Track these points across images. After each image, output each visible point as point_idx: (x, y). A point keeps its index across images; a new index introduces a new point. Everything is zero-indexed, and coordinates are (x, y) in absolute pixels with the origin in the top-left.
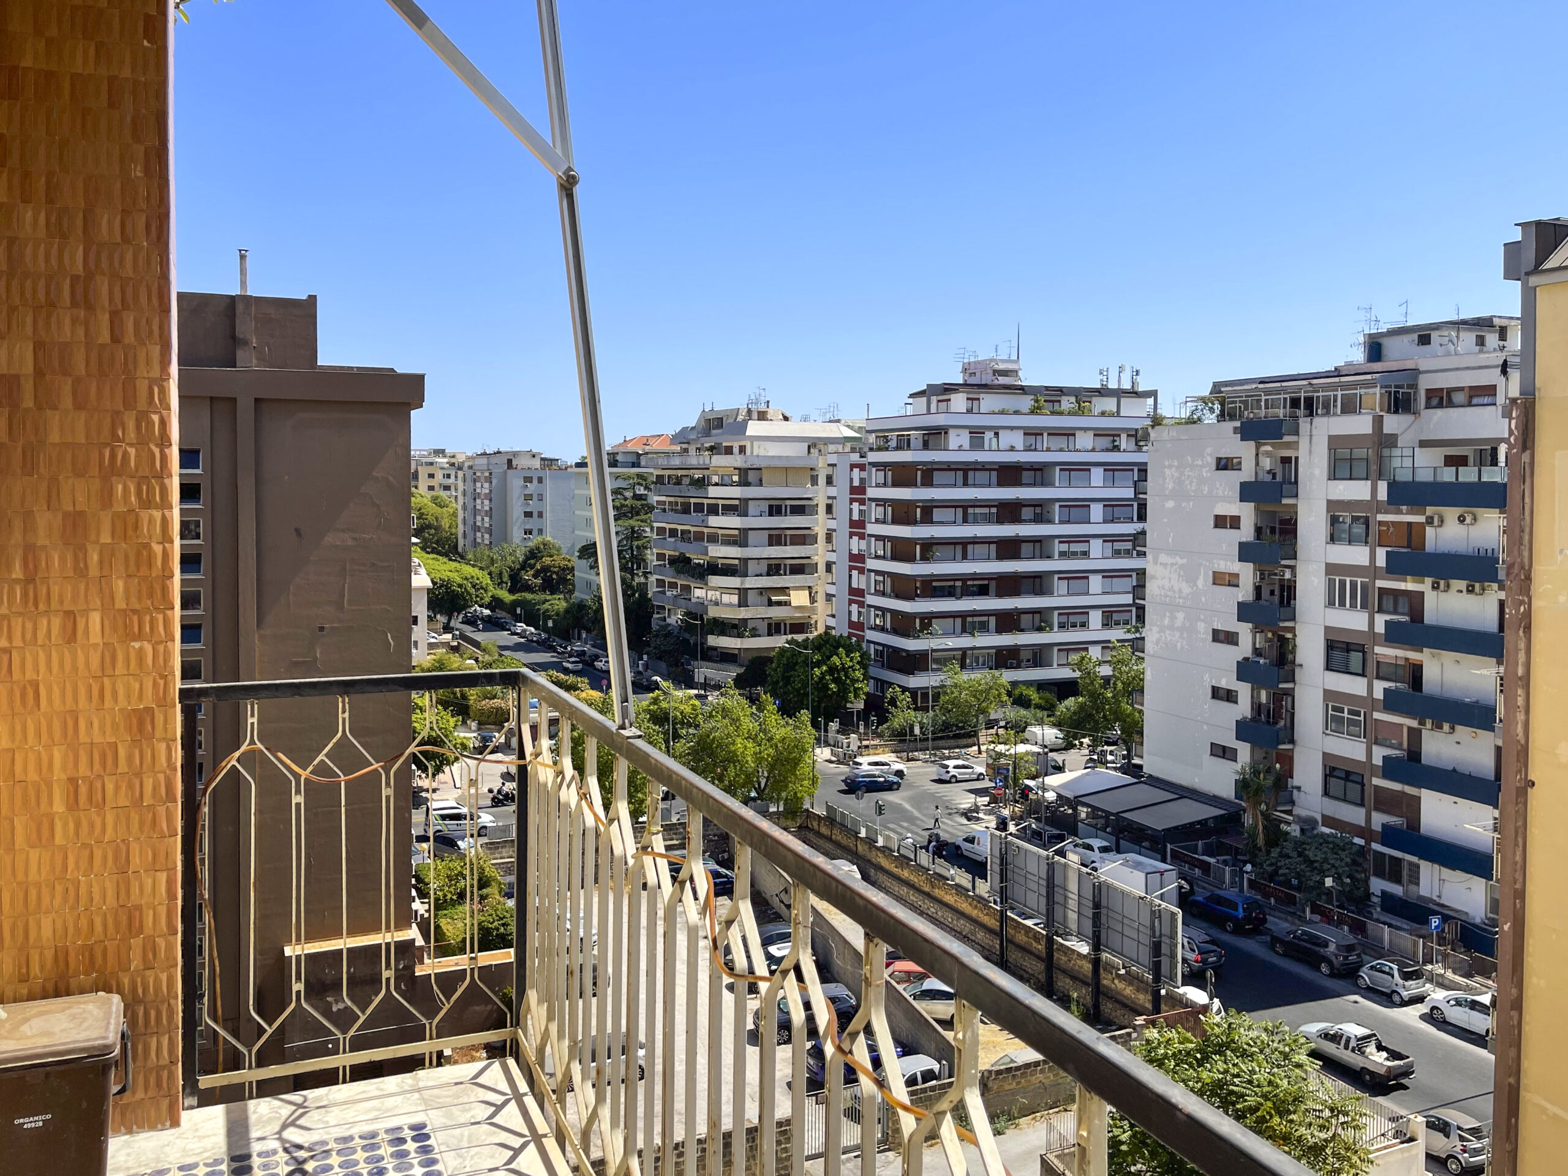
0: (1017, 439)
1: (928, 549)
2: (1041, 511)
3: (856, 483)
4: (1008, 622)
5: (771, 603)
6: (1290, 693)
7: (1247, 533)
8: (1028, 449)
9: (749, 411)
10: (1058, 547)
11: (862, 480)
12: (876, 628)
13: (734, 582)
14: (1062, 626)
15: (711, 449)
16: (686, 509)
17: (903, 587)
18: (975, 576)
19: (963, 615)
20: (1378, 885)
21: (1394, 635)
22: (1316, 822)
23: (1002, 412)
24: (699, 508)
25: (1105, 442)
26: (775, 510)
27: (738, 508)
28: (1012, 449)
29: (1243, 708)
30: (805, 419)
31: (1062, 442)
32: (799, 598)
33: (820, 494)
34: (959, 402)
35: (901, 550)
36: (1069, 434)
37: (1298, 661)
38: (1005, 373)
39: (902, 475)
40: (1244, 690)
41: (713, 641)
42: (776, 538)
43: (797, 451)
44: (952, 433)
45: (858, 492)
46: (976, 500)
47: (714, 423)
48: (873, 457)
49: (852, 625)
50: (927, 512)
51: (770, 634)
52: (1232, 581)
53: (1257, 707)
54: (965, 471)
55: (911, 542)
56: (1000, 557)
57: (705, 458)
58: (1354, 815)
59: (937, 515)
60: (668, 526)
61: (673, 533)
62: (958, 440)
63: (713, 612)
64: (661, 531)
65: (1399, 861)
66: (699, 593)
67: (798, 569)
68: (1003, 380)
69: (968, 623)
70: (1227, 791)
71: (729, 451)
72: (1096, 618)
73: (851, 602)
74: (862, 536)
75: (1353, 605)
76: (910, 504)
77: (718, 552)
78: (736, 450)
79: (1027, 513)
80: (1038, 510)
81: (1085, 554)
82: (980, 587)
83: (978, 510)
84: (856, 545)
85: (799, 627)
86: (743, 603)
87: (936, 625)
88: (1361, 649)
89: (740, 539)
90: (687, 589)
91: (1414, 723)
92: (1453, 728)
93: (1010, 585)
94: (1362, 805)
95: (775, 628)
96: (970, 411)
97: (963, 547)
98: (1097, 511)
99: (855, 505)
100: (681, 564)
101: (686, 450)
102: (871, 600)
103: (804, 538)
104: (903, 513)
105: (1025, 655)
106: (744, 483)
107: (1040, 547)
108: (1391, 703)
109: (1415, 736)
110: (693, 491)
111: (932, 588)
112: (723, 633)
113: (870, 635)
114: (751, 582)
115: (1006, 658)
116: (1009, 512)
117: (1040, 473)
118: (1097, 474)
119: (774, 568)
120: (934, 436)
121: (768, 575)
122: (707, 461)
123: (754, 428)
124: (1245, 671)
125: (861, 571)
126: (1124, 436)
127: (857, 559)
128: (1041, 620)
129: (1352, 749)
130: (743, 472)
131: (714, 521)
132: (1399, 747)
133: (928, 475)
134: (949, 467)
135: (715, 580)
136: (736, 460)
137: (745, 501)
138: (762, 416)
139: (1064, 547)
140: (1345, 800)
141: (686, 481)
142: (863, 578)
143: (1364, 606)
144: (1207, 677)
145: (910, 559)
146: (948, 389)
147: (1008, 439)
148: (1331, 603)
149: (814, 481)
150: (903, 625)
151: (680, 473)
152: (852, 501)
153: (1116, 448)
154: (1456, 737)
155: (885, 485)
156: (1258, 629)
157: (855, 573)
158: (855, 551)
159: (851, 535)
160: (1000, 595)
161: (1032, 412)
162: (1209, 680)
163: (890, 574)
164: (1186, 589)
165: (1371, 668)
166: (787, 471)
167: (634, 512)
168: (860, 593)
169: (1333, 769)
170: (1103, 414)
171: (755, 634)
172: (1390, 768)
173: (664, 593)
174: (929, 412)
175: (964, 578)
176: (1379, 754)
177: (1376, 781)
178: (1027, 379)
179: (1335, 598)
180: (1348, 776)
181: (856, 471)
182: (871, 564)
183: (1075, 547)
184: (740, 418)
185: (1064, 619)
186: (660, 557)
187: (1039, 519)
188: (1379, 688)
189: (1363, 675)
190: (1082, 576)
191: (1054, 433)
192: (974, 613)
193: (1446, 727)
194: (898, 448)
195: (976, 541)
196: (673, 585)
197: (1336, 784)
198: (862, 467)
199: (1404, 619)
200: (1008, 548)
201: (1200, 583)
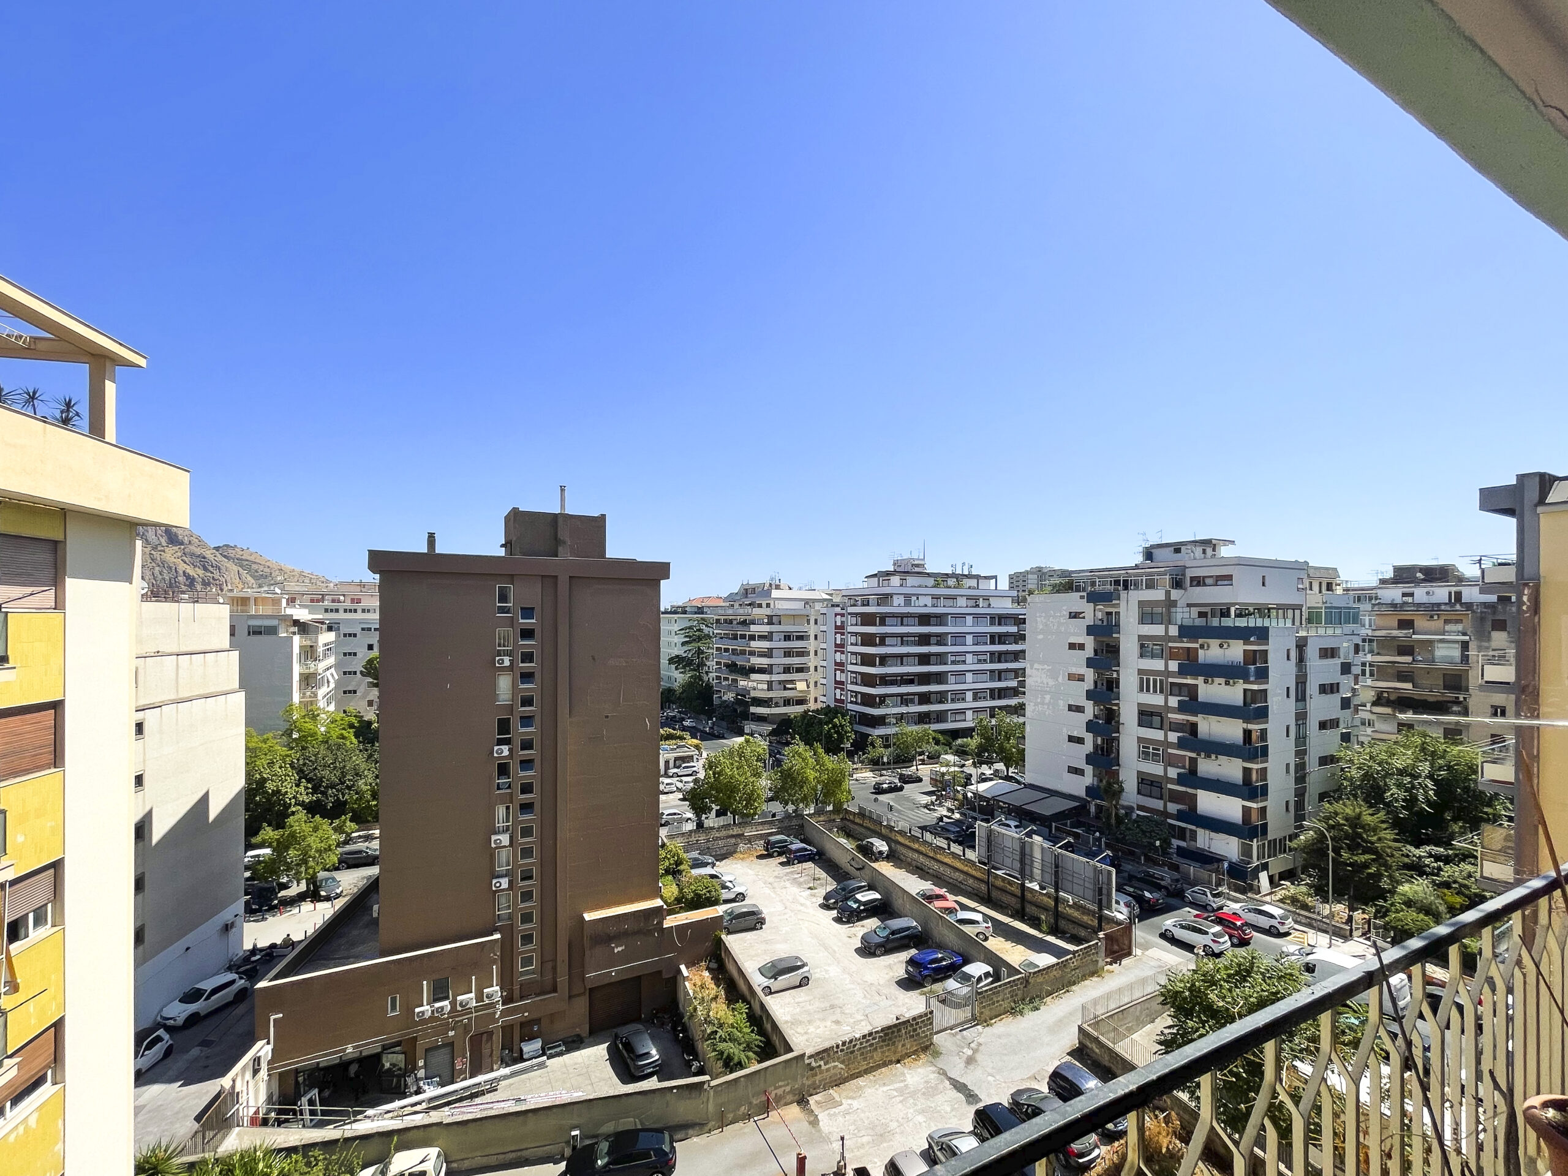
0: (928, 601)
1: (884, 660)
2: (941, 639)
3: (839, 624)
4: (925, 698)
5: (785, 689)
6: (1117, 739)
7: (1089, 652)
8: (933, 606)
9: (770, 585)
10: (950, 658)
11: (842, 622)
12: (851, 702)
13: (766, 677)
14: (952, 700)
15: (750, 605)
16: (735, 637)
17: (868, 680)
18: (908, 674)
19: (901, 695)
20: (1176, 842)
21: (1182, 708)
22: (1133, 808)
23: (920, 586)
24: (743, 637)
25: (972, 603)
26: (787, 638)
27: (768, 637)
28: (926, 606)
29: (1088, 747)
30: (800, 589)
31: (950, 602)
32: (801, 686)
33: (812, 630)
34: (895, 580)
35: (867, 660)
36: (954, 598)
37: (1121, 721)
38: (917, 566)
39: (867, 619)
40: (1089, 738)
41: (753, 709)
42: (788, 653)
43: (800, 605)
44: (895, 597)
45: (840, 629)
46: (908, 633)
47: (748, 591)
48: (851, 610)
49: (836, 700)
50: (883, 640)
51: (785, 706)
52: (1081, 678)
53: (1096, 746)
54: (902, 618)
55: (874, 656)
56: (920, 664)
57: (749, 609)
58: (1158, 804)
59: (888, 641)
60: (723, 647)
61: (727, 650)
62: (898, 601)
63: (753, 694)
64: (718, 649)
65: (1184, 829)
66: (742, 683)
67: (800, 670)
68: (917, 570)
69: (905, 699)
70: (1082, 793)
71: (760, 606)
72: (969, 696)
73: (836, 688)
74: (842, 652)
75: (1155, 691)
76: (874, 635)
77: (756, 661)
78: (764, 605)
79: (933, 640)
80: (939, 639)
81: (964, 662)
82: (907, 679)
83: (909, 639)
84: (839, 657)
85: (801, 702)
86: (770, 689)
87: (888, 701)
88: (1160, 715)
89: (769, 654)
90: (735, 681)
91: (1193, 755)
92: (1217, 757)
93: (925, 679)
94: (1161, 798)
95: (787, 702)
96: (901, 585)
97: (901, 658)
98: (969, 639)
99: (838, 636)
100: (733, 668)
101: (733, 606)
102: (851, 687)
103: (803, 653)
104: (868, 640)
105: (933, 716)
106: (770, 623)
107: (941, 658)
108: (1181, 744)
109: (1193, 761)
110: (740, 627)
111: (885, 680)
112: (759, 705)
113: (850, 706)
114: (775, 678)
115: (923, 718)
116: (924, 639)
117: (940, 619)
118: (969, 619)
119: (787, 670)
120: (884, 599)
121: (784, 673)
122: (750, 611)
123: (775, 594)
124: (1090, 726)
125: (842, 671)
126: (981, 599)
127: (840, 666)
128: (942, 697)
129: (1156, 769)
130: (770, 617)
131: (753, 644)
132: (1184, 767)
133: (883, 619)
134: (893, 615)
135: (754, 676)
136: (764, 611)
137: (771, 633)
138: (778, 587)
139: (953, 658)
140: (1151, 796)
141: (735, 622)
142: (844, 675)
143: (1162, 692)
144: (1065, 730)
145: (872, 664)
146: (888, 574)
147: (923, 600)
148: (1141, 690)
149: (808, 622)
150: (868, 700)
151: (731, 617)
152: (836, 633)
153: (977, 606)
154: (1218, 762)
155: (856, 625)
156: (1096, 703)
157: (838, 672)
158: (838, 661)
159: (836, 652)
160: (920, 684)
161: (934, 587)
162: (1066, 732)
163: (860, 673)
164: (1051, 682)
165: (1166, 726)
166: (794, 617)
167: (700, 639)
168: (842, 683)
169: (1142, 779)
170: (969, 588)
171: (777, 705)
172: (1181, 780)
173: (720, 683)
174: (879, 586)
175: (902, 675)
176: (1173, 773)
177: (1170, 786)
178: (930, 569)
179: (1144, 687)
180: (1152, 784)
181: (839, 617)
182: (851, 668)
183: (958, 658)
184: (766, 588)
185: (954, 696)
186: (718, 663)
187: (939, 644)
188: (1173, 737)
189: (1161, 729)
190: (963, 673)
191: (947, 597)
192: (908, 694)
193: (1213, 756)
194: (863, 605)
195: (908, 655)
196: (726, 679)
197: (1146, 788)
198: (842, 615)
199: (1187, 699)
200: (924, 659)
201: (1060, 679)
